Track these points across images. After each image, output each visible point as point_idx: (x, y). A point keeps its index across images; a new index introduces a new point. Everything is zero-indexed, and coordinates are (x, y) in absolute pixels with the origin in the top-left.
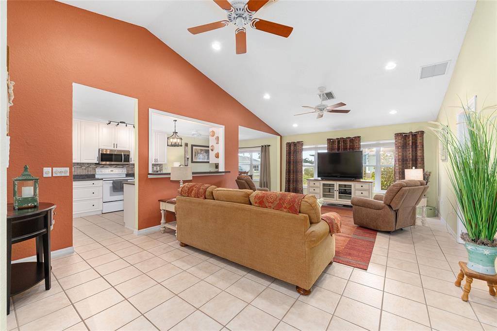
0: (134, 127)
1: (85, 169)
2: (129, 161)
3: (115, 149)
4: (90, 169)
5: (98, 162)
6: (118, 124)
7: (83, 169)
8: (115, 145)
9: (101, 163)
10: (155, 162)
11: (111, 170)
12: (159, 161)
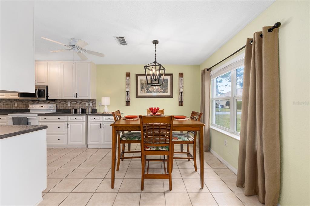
10: (74, 97)
11: (41, 105)
12: (80, 96)
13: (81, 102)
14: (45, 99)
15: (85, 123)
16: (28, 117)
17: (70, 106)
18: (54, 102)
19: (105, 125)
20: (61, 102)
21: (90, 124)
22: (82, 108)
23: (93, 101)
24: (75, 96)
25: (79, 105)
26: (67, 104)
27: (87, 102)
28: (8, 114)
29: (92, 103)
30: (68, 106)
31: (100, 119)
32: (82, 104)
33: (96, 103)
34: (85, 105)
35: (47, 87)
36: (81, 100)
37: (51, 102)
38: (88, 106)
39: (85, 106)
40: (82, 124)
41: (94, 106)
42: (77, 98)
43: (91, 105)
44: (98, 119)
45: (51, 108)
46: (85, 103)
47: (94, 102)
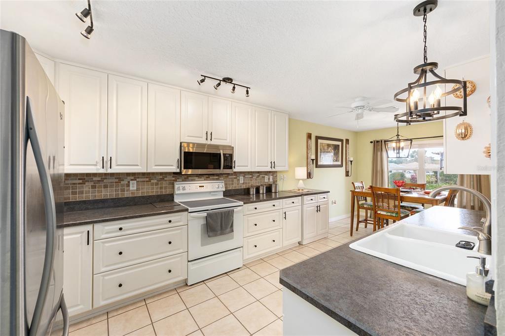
0: (247, 92)
1: (157, 184)
2: (231, 168)
3: (209, 142)
4: (165, 184)
5: (178, 171)
6: (219, 84)
7: (152, 184)
8: (209, 135)
9: (184, 172)
11: (200, 185)
13: (258, 175)
14: (232, 171)
17: (244, 183)
21: (306, 209)
22: (260, 184)
23: (274, 173)
24: (272, 165)
25: (256, 180)
26: (239, 180)
27: (266, 175)
30: (240, 182)
31: (315, 200)
32: (259, 178)
33: (277, 176)
34: (264, 180)
38: (267, 181)
40: (299, 209)
41: (274, 181)
43: (271, 179)
45: (219, 190)
46: (264, 177)
47: (274, 175)
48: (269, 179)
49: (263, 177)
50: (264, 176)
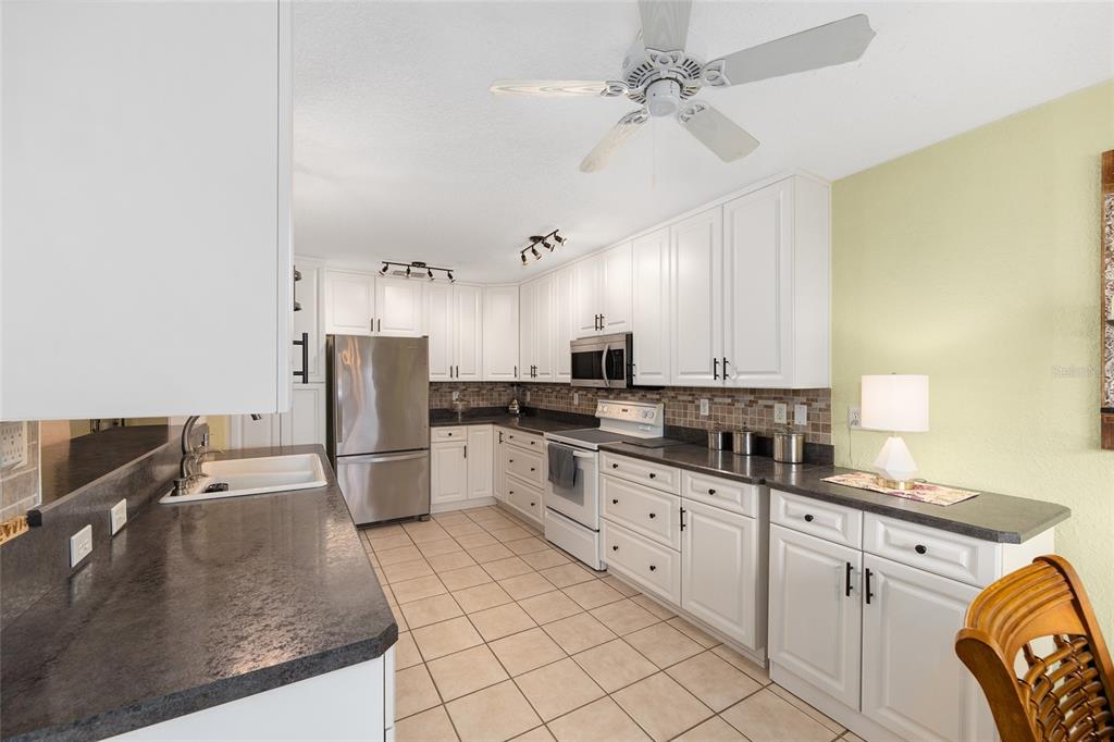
2: (622, 378)
10: (716, 376)
11: (624, 407)
12: (739, 373)
13: (752, 398)
14: (622, 384)
15: (754, 526)
16: (576, 453)
17: (709, 417)
18: (658, 397)
19: (885, 585)
20: (680, 398)
21: (782, 544)
22: (757, 428)
23: (814, 398)
24: (720, 371)
25: (745, 412)
26: (698, 408)
27: (780, 400)
28: (545, 434)
29: (809, 405)
30: (702, 413)
31: (844, 532)
32: (756, 408)
33: (828, 408)
34: (772, 414)
35: (629, 338)
36: (753, 391)
37: (648, 396)
38: (784, 421)
39: (771, 422)
40: (742, 528)
41: (815, 427)
42: (729, 384)
43: (801, 417)
44: (834, 529)
45: (646, 421)
46: (772, 407)
47: (815, 405)
48: (791, 415)
49: (766, 406)
50: (770, 403)
